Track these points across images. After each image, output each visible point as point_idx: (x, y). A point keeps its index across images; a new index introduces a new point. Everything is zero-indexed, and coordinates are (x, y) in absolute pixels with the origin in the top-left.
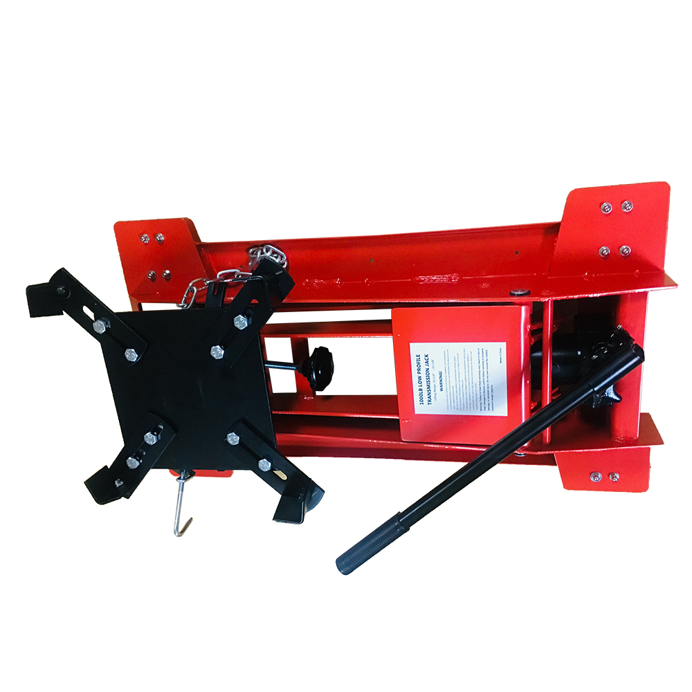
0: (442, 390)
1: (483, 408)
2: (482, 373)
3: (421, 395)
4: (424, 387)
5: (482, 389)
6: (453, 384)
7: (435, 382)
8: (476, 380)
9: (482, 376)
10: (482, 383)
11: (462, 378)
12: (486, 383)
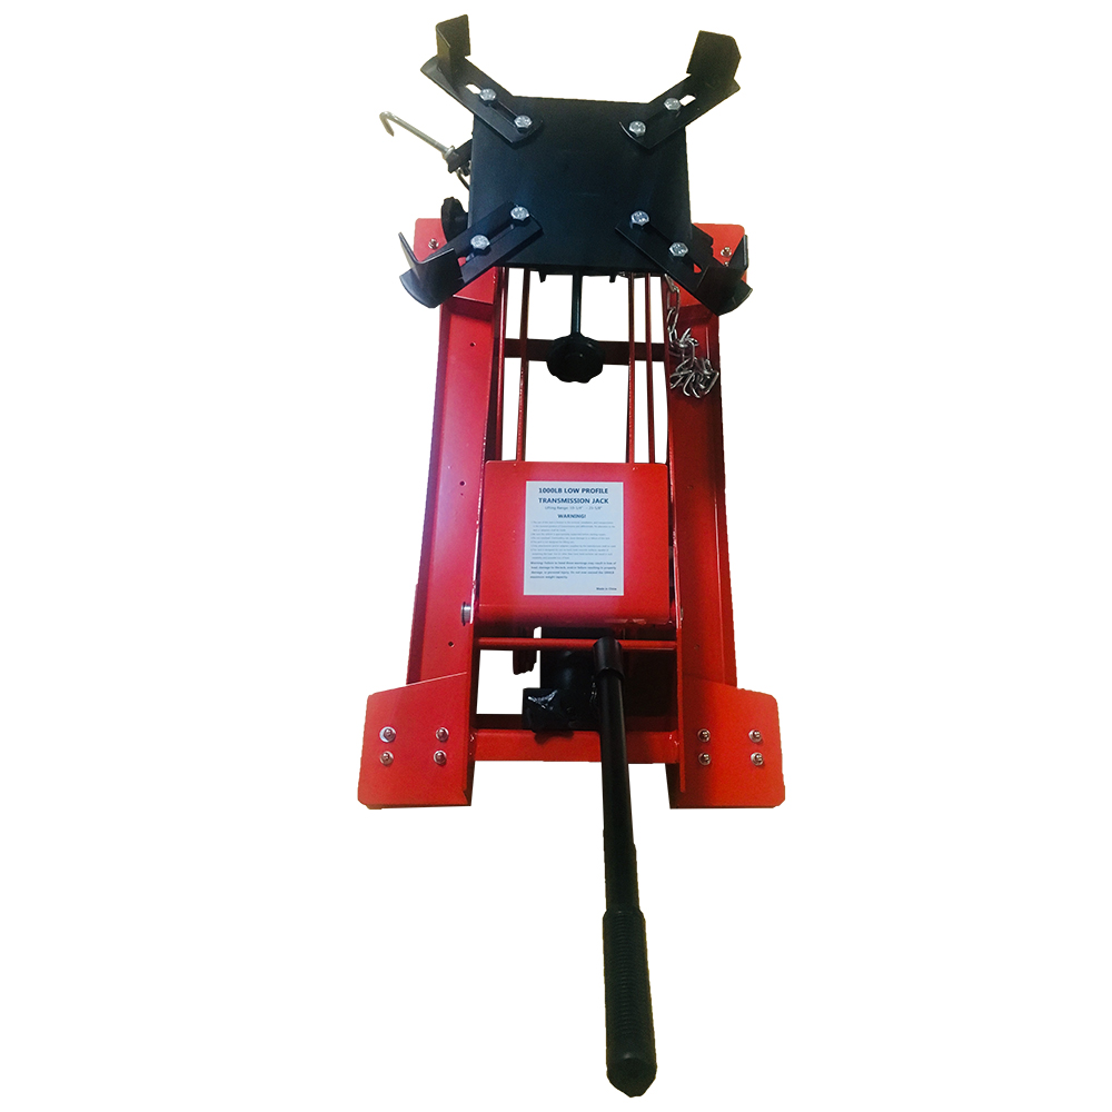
0: (560, 516)
1: (533, 565)
2: (584, 566)
3: (553, 490)
4: (563, 496)
5: (562, 565)
6: (568, 530)
7: (570, 509)
8: (575, 559)
10: (570, 565)
11: (577, 542)
12: (569, 570)
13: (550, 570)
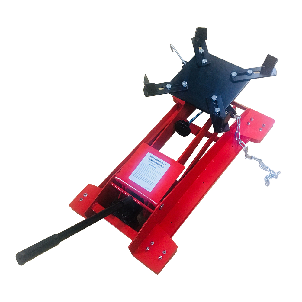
0: (150, 165)
1: (135, 173)
2: (146, 179)
3: (153, 158)
4: (154, 160)
5: (142, 177)
6: (149, 169)
7: (153, 164)
8: (145, 177)
9: (145, 179)
10: (143, 178)
11: (149, 173)
12: (142, 179)
13: (138, 176)
